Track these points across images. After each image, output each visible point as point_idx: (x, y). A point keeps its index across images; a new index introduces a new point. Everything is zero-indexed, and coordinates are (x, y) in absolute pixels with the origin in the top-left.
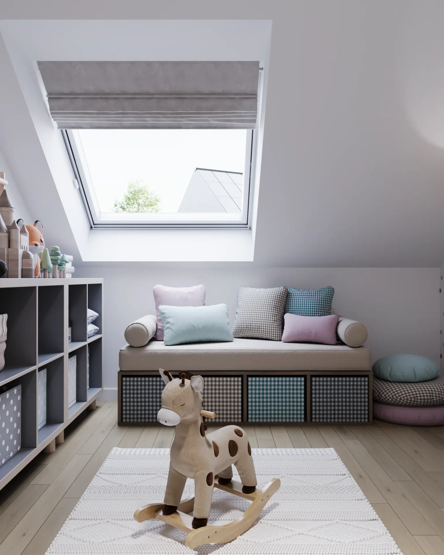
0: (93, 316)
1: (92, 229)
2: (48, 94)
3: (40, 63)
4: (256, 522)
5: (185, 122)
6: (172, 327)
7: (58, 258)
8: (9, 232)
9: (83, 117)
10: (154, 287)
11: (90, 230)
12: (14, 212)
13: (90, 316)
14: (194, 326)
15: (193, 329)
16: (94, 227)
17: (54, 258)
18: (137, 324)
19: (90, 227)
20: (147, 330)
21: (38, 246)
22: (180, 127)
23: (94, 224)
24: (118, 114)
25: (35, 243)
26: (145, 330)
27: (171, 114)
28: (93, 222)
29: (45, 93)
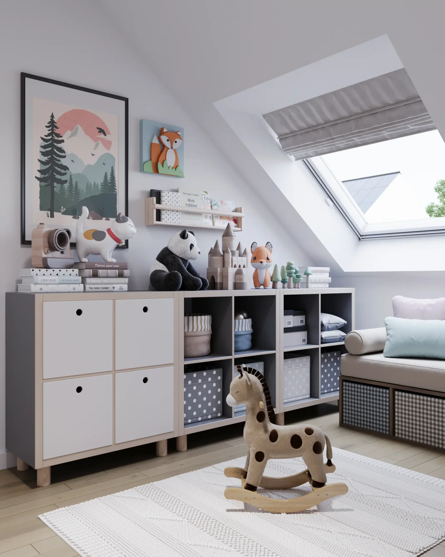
0: (338, 323)
1: (360, 240)
2: (279, 136)
3: (264, 116)
4: (312, 512)
5: (386, 134)
6: (391, 340)
7: (292, 272)
8: (223, 256)
9: (306, 149)
10: (394, 298)
11: (359, 241)
12: (234, 240)
13: (336, 323)
14: (414, 340)
15: (412, 343)
16: (362, 238)
17: (289, 271)
18: (354, 333)
19: (359, 239)
20: (362, 340)
21: (263, 263)
22: (385, 139)
23: (361, 236)
24: (328, 140)
25: (261, 261)
26: (360, 339)
27: (370, 130)
28: (360, 235)
29: (275, 136)
